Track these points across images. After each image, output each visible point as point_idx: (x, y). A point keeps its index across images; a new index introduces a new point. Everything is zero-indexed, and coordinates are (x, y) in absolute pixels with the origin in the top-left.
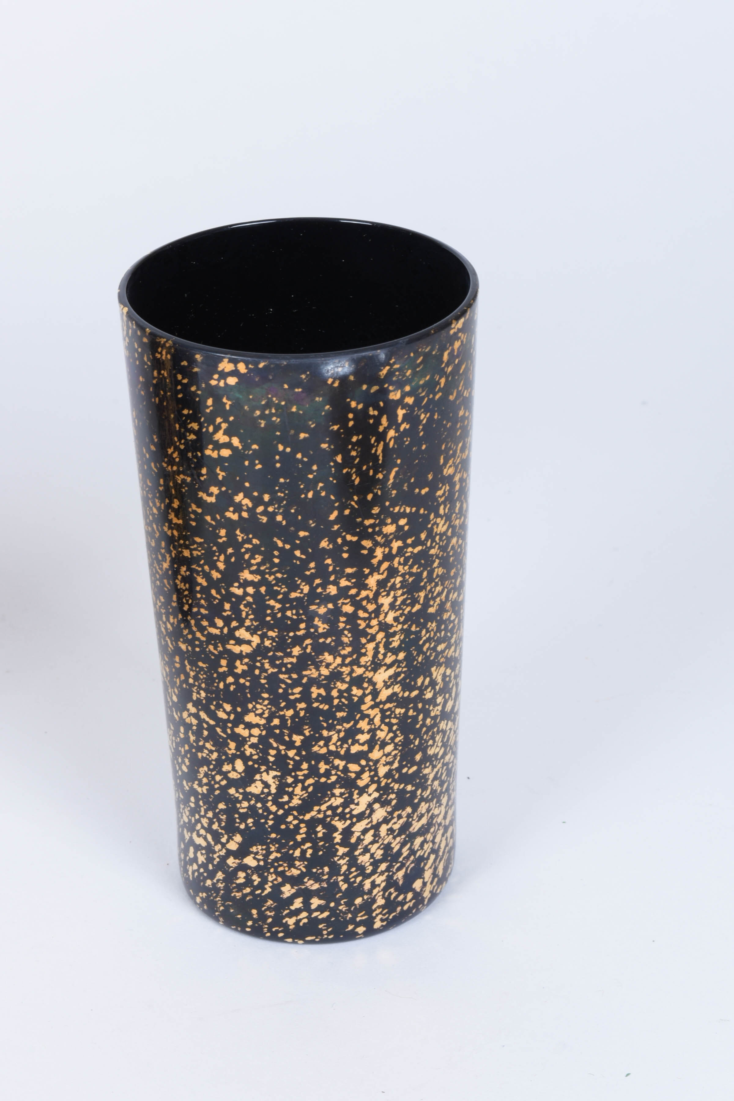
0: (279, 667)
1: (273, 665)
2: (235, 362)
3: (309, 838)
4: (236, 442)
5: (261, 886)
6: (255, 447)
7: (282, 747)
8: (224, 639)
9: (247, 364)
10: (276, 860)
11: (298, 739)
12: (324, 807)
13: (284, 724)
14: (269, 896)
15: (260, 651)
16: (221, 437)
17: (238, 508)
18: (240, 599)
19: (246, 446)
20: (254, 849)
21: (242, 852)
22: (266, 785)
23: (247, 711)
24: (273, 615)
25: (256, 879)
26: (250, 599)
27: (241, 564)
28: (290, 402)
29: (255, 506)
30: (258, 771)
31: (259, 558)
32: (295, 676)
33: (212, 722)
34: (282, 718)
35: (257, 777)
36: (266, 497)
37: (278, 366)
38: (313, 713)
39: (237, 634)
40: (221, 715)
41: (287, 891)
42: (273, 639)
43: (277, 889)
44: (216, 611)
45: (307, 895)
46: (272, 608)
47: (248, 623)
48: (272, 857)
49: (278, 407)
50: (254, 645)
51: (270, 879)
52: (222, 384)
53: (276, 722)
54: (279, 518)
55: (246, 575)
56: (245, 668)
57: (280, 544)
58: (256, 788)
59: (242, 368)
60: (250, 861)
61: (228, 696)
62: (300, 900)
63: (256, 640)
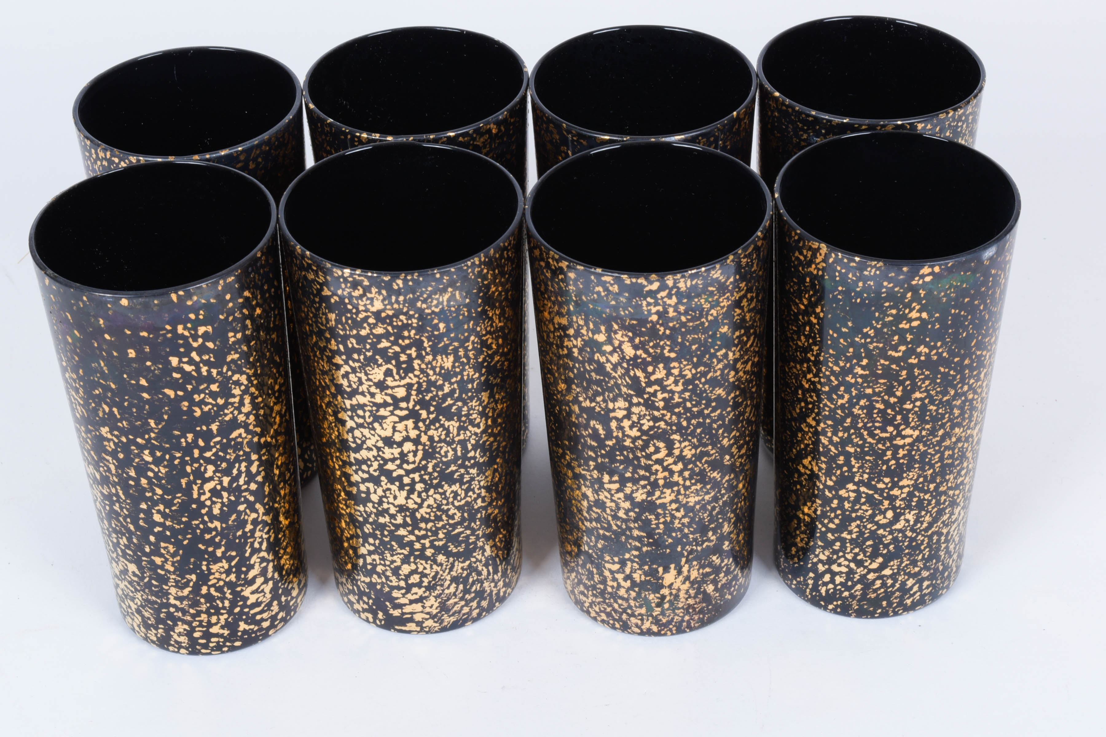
0: (929, 446)
1: (924, 446)
2: (932, 267)
3: (929, 545)
4: (924, 315)
5: (893, 585)
6: (937, 315)
7: (922, 495)
8: (892, 438)
9: (940, 266)
10: (907, 565)
11: (932, 486)
12: (939, 523)
13: (926, 480)
14: (898, 590)
15: (919, 439)
16: (914, 315)
17: (918, 355)
18: (909, 411)
19: (931, 316)
20: (892, 563)
21: (883, 566)
22: (907, 521)
23: (901, 479)
24: (931, 415)
25: (890, 582)
26: (917, 409)
27: (915, 388)
28: (962, 282)
29: (930, 351)
30: (904, 514)
31: (927, 382)
32: (937, 448)
33: (871, 492)
34: (925, 477)
35: (902, 518)
36: (939, 344)
37: (960, 263)
38: (943, 467)
39: (903, 433)
40: (881, 486)
41: (910, 583)
42: (928, 430)
43: (904, 583)
44: (887, 421)
45: (921, 582)
46: (930, 411)
47: (913, 424)
48: (903, 565)
49: (957, 286)
50: (914, 437)
51: (900, 579)
52: (921, 282)
53: (921, 480)
54: (945, 354)
55: (917, 395)
56: (906, 452)
57: (942, 370)
58: (898, 526)
59: (937, 269)
60: (887, 572)
61: (889, 473)
62: (917, 585)
63: (917, 433)
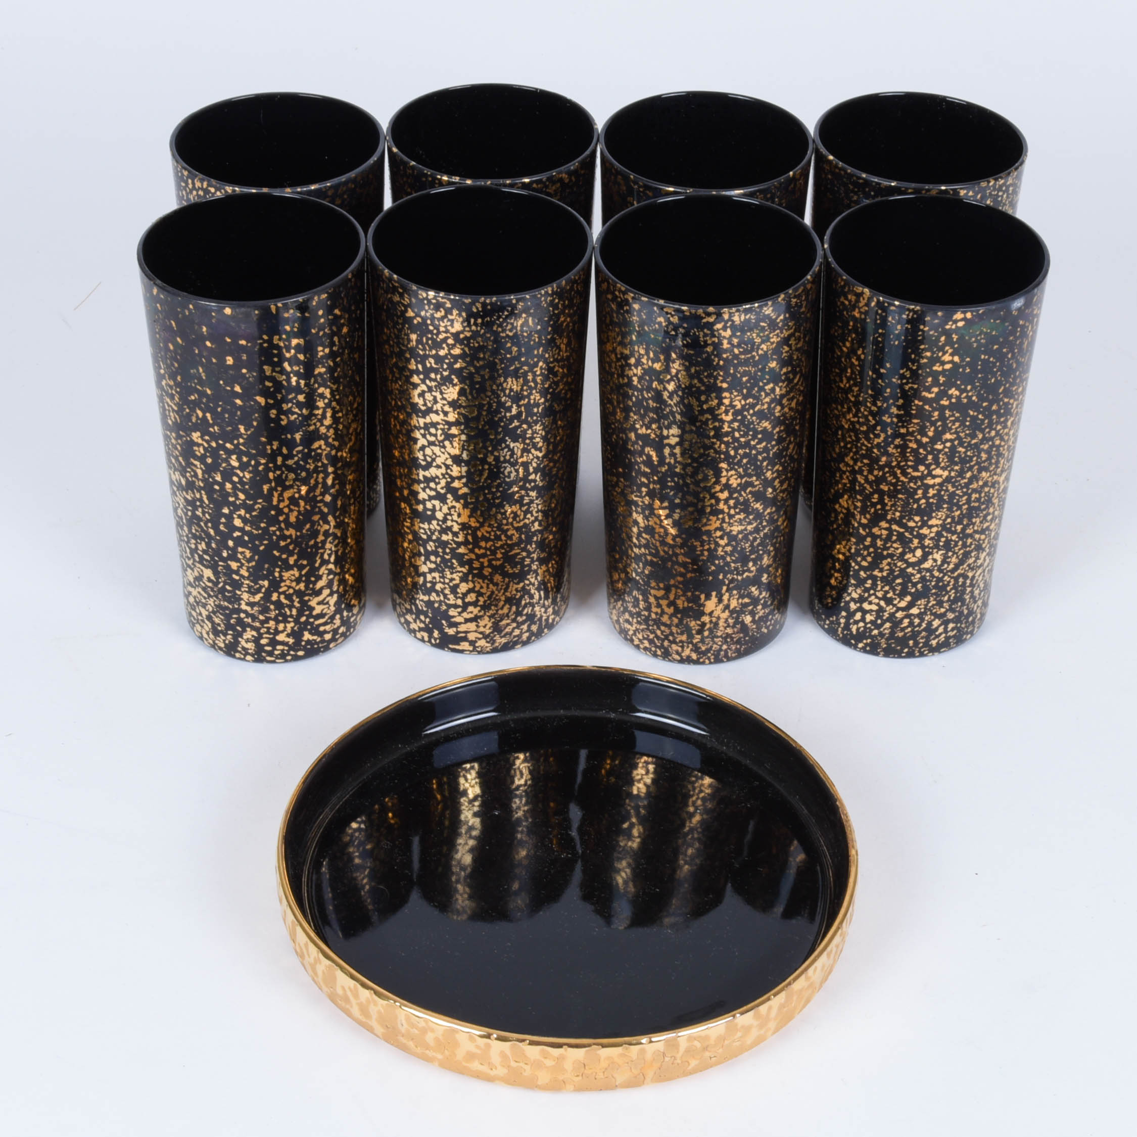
0: (957, 487)
1: (953, 486)
2: (964, 313)
3: (955, 587)
4: (956, 359)
5: (920, 625)
6: (968, 359)
7: (949, 535)
8: (923, 478)
9: (972, 312)
10: (933, 605)
11: (959, 528)
12: (965, 566)
13: (953, 521)
14: (924, 630)
15: (948, 480)
16: (947, 358)
17: (950, 397)
18: (939, 451)
19: (962, 360)
20: (919, 602)
21: (911, 605)
22: (935, 560)
23: (930, 518)
24: (960, 457)
25: (917, 621)
26: (947, 450)
27: (946, 429)
28: (992, 330)
29: (961, 394)
30: (932, 553)
31: (957, 424)
32: (965, 490)
33: (902, 530)
34: (953, 518)
35: (930, 557)
36: (969, 387)
37: (990, 310)
38: (970, 509)
39: (934, 473)
40: (911, 524)
41: (936, 623)
42: (957, 471)
43: (930, 624)
44: (919, 461)
45: (946, 623)
46: (959, 452)
47: (943, 464)
48: (930, 605)
49: (986, 333)
50: (944, 477)
51: (926, 618)
52: (954, 327)
53: (949, 520)
54: (974, 398)
55: (948, 436)
56: (935, 492)
57: (971, 413)
58: (927, 565)
59: (969, 315)
60: (915, 611)
61: (919, 512)
62: (943, 627)
63: (946, 473)
